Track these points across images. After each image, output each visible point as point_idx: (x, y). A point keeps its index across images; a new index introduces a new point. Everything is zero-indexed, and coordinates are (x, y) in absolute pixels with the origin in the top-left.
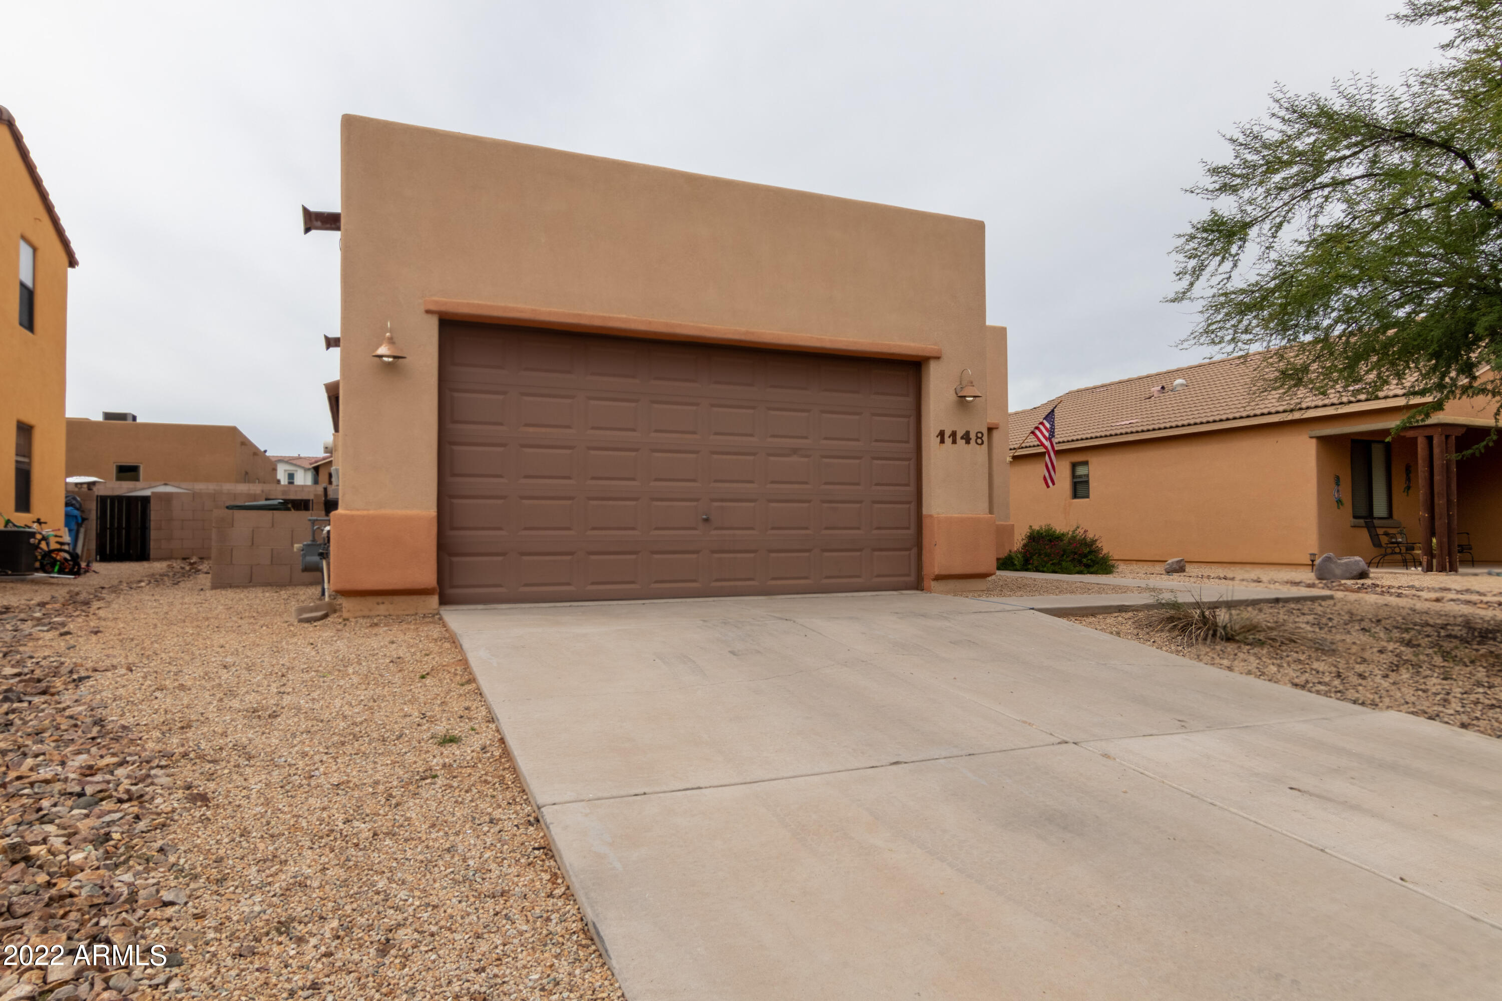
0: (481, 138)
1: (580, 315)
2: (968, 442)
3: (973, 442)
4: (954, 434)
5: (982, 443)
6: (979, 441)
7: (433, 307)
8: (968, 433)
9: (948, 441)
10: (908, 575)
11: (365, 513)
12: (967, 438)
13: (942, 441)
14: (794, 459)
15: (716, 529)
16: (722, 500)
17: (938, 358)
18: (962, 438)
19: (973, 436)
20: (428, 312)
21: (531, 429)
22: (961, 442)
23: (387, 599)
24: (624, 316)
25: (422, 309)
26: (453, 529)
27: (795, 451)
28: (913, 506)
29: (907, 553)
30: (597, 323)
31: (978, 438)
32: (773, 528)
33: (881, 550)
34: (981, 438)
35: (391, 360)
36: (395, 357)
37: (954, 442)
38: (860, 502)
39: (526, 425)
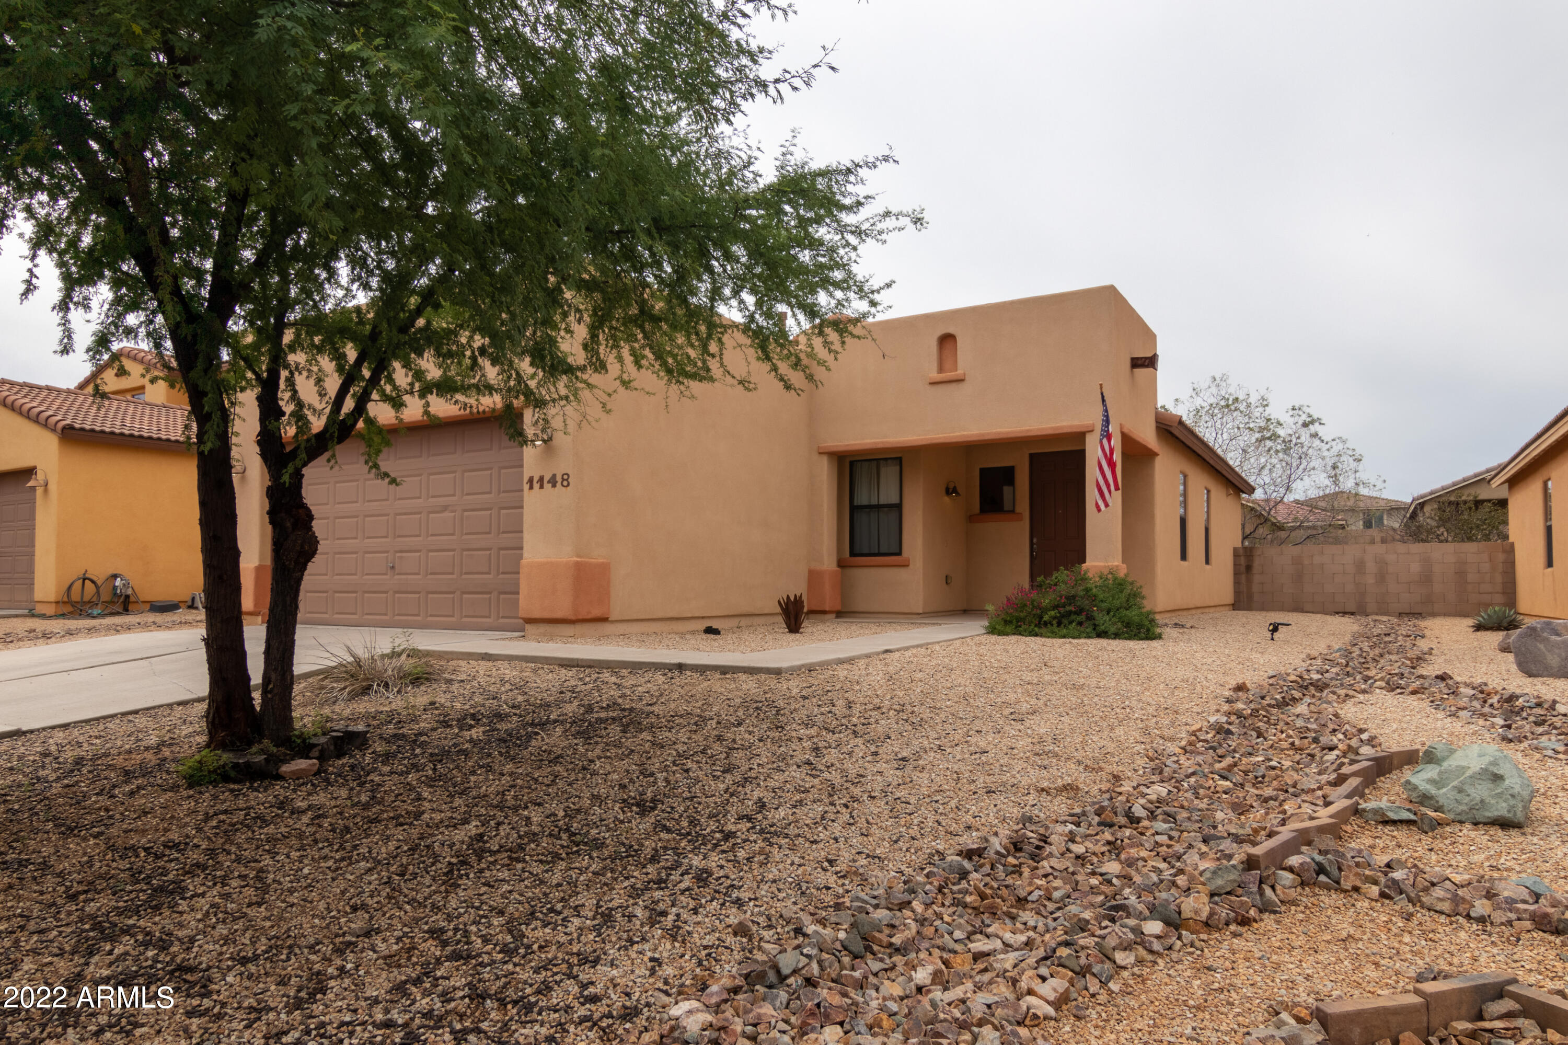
2: (554, 486)
3: (559, 484)
4: (541, 479)
5: (568, 485)
6: (565, 483)
8: (554, 476)
9: (536, 486)
12: (553, 481)
13: (531, 488)
14: (446, 514)
15: (399, 574)
16: (401, 552)
18: (549, 482)
19: (559, 479)
22: (547, 486)
27: (445, 508)
31: (563, 480)
32: (431, 574)
33: (505, 593)
34: (566, 480)
37: (542, 487)
38: (490, 549)
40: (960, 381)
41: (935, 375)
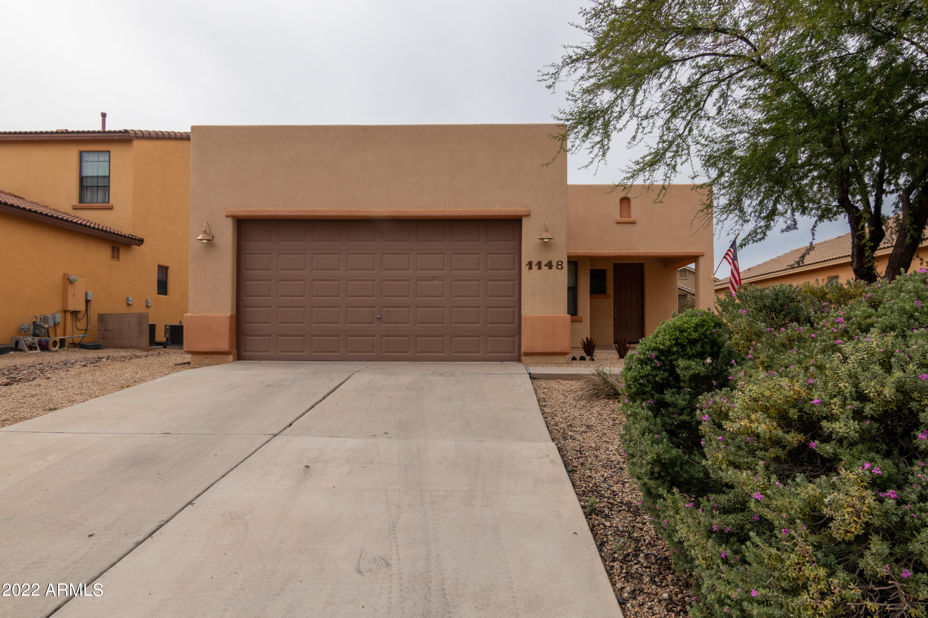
0: (253, 126)
1: (300, 211)
2: (550, 268)
3: (554, 267)
4: (539, 264)
5: (562, 268)
6: (560, 267)
7: (228, 214)
8: (550, 262)
9: (535, 268)
10: (513, 352)
11: (198, 315)
12: (549, 265)
13: (530, 268)
14: (435, 282)
15: (385, 323)
16: (389, 307)
17: (528, 216)
18: (546, 265)
19: (554, 264)
20: (227, 216)
21: (284, 272)
22: (545, 269)
23: (210, 356)
24: (325, 209)
25: (224, 215)
26: (246, 323)
27: (434, 278)
28: (516, 309)
29: (512, 338)
30: (309, 214)
31: (558, 265)
32: (420, 323)
33: (494, 336)
34: (561, 265)
35: (206, 241)
36: (208, 240)
37: (540, 268)
38: (479, 307)
39: (281, 269)
40: (634, 223)
41: (619, 218)
